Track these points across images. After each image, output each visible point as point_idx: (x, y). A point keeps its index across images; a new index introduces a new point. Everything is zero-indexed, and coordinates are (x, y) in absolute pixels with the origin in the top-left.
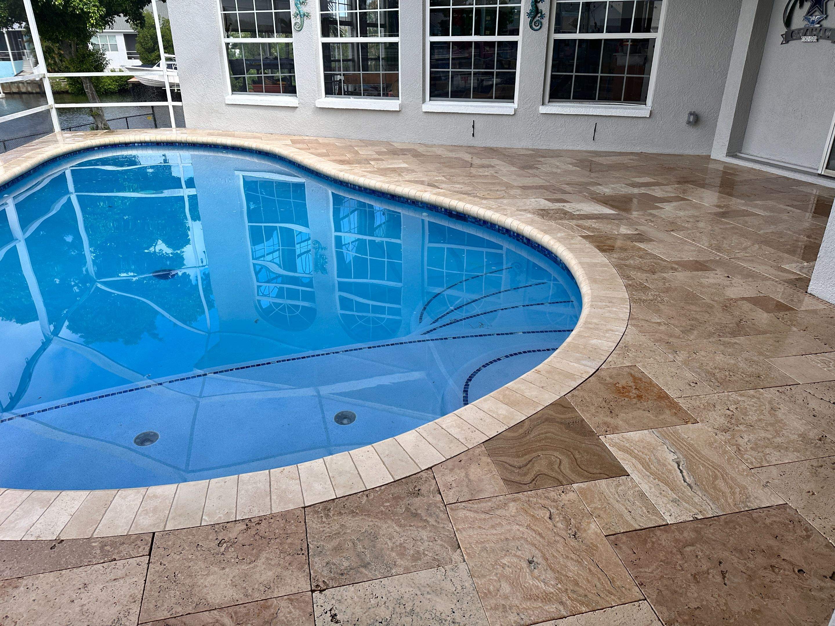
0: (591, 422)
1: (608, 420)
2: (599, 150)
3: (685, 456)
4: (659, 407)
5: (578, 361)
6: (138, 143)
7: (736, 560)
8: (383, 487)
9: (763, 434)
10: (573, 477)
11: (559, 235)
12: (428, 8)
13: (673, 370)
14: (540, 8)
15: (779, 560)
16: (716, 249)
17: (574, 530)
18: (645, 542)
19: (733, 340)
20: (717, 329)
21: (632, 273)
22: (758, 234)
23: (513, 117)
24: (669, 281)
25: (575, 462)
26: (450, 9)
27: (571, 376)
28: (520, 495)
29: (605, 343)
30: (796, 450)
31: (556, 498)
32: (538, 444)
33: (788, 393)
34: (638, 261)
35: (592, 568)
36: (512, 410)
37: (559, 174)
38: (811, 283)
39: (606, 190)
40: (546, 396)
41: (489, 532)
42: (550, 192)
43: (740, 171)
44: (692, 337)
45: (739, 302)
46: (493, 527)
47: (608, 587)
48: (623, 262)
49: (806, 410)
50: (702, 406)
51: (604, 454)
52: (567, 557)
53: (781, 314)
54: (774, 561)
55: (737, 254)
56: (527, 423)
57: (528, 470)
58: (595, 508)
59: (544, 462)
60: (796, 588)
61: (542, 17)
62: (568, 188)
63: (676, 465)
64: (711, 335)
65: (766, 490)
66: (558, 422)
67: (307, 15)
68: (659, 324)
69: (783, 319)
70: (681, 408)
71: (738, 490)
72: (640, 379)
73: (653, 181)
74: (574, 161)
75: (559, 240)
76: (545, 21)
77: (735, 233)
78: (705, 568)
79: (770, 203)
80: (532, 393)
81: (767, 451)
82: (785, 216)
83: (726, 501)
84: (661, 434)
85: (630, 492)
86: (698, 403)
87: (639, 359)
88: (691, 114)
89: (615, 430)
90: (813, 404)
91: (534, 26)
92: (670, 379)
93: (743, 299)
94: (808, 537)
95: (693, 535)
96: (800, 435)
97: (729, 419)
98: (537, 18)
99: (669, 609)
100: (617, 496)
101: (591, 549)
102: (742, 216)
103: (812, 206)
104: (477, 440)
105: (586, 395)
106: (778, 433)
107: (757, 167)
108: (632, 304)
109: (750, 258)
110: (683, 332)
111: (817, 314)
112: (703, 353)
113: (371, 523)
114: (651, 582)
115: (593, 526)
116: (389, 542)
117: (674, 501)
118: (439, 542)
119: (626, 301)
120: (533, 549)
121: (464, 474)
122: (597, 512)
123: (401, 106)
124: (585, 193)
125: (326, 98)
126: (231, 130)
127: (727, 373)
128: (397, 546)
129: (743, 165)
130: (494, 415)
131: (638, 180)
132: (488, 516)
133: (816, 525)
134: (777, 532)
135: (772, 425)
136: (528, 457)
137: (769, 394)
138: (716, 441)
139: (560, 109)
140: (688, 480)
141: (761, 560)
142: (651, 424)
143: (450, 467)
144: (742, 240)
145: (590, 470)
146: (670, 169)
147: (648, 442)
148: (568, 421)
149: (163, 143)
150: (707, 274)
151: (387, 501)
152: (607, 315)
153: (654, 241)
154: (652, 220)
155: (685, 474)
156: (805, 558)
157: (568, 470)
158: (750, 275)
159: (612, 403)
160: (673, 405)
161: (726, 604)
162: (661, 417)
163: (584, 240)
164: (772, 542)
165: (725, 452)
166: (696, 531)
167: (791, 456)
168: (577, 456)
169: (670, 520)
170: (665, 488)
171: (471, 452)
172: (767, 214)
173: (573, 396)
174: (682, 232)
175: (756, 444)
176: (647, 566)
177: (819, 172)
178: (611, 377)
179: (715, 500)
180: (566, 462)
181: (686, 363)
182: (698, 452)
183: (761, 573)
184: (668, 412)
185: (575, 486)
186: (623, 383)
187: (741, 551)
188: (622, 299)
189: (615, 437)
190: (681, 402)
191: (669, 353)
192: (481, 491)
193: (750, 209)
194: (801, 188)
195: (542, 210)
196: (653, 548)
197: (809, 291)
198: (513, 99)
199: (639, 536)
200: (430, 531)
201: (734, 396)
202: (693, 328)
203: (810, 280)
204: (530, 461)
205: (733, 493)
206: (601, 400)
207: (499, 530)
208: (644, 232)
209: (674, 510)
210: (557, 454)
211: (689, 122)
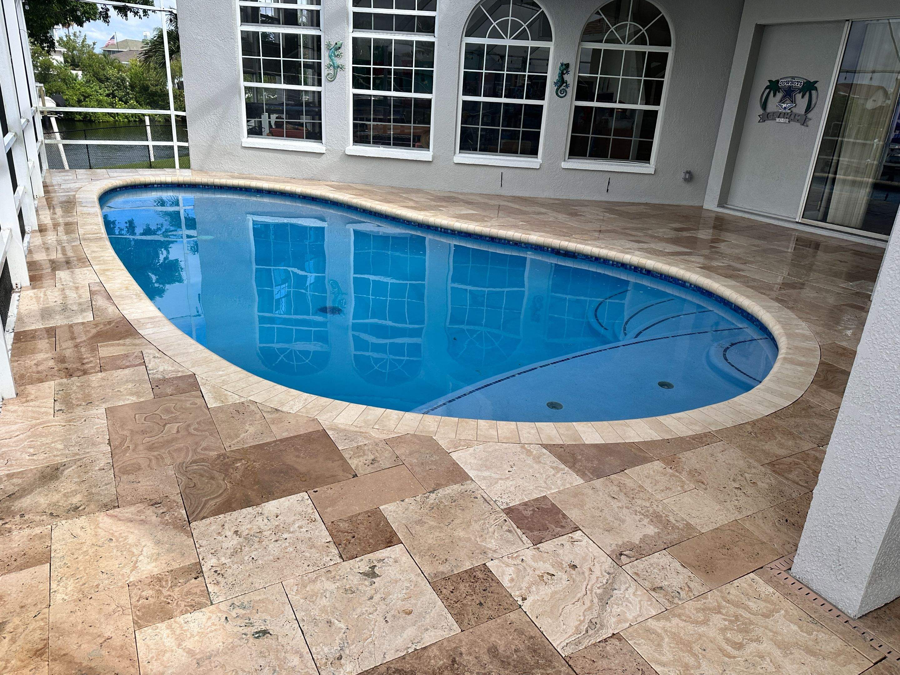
2: (614, 201)
6: (158, 184)
12: (462, 70)
14: (565, 79)
21: (763, 291)
23: (538, 171)
24: (790, 296)
26: (482, 73)
34: (755, 284)
61: (567, 86)
62: (631, 232)
67: (341, 67)
76: (569, 90)
87: (833, 339)
88: (687, 172)
91: (559, 94)
98: (563, 87)
123: (434, 157)
125: (354, 146)
126: (246, 173)
129: (733, 214)
139: (580, 165)
149: (185, 185)
177: (797, 220)
178: (831, 349)
186: (840, 351)
198: (537, 154)
211: (685, 179)
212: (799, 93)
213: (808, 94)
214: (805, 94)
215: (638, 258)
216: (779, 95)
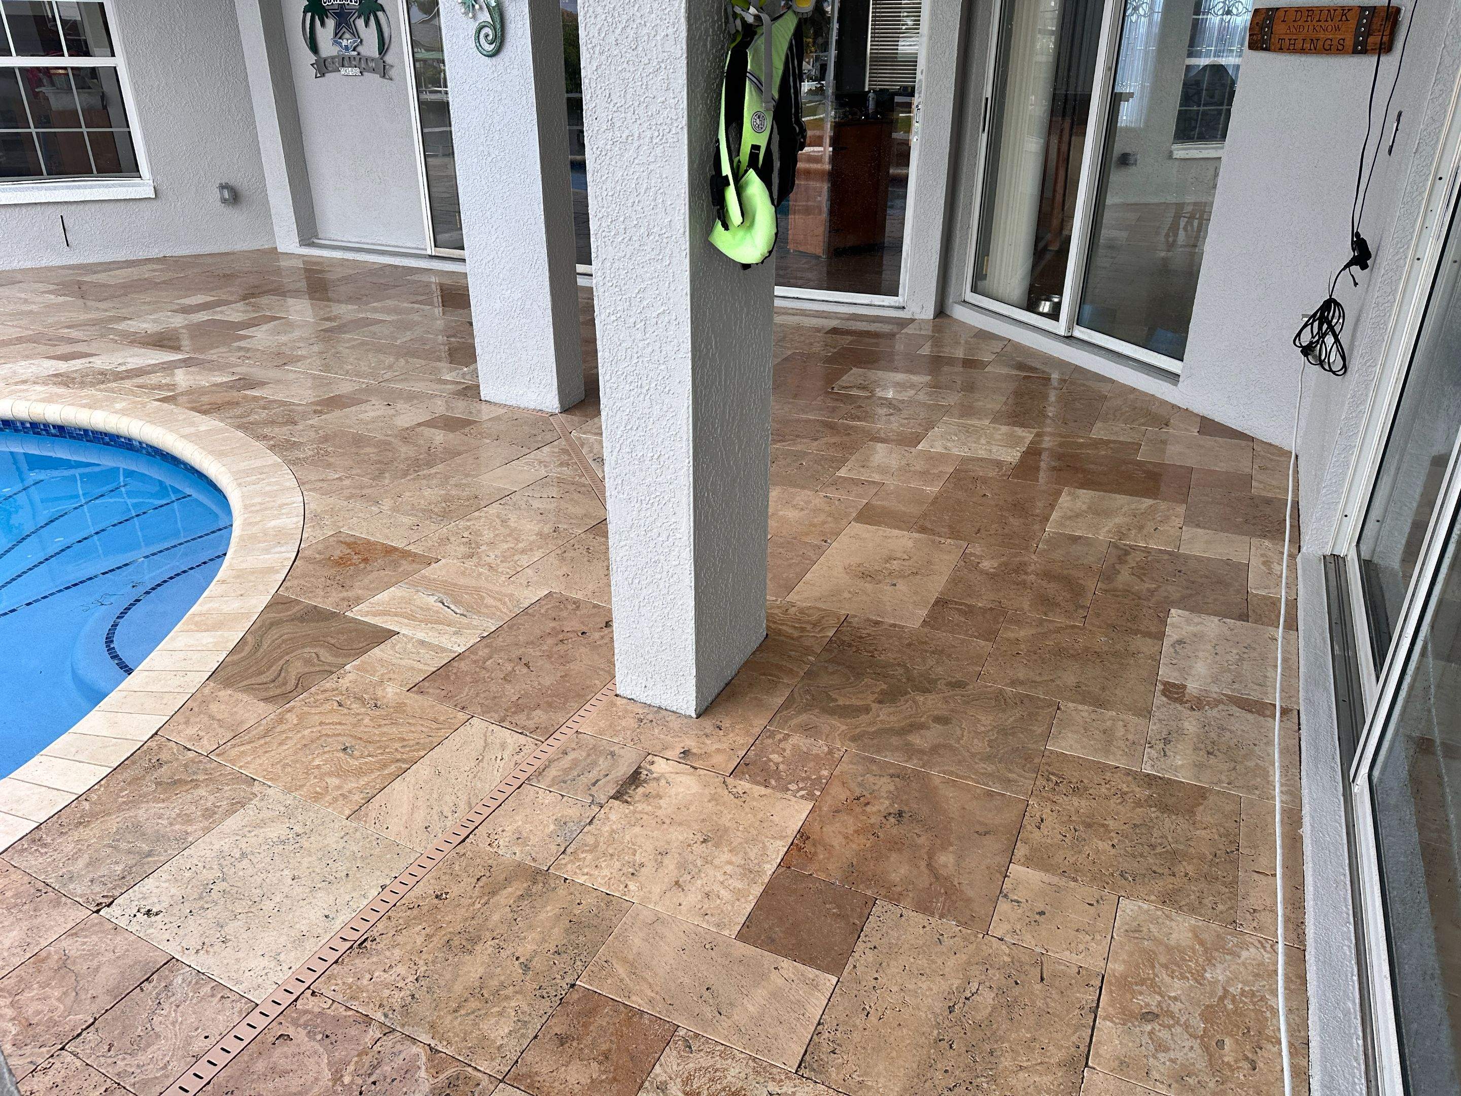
0: (327, 605)
1: (345, 594)
2: (85, 262)
3: (445, 593)
4: (393, 561)
5: (267, 551)
7: (532, 650)
8: (103, 782)
9: (506, 546)
10: (340, 660)
11: (118, 406)
13: (385, 521)
15: (564, 634)
16: (356, 375)
17: (372, 702)
18: (448, 677)
19: (433, 471)
20: (409, 465)
21: (267, 431)
22: (396, 346)
24: (321, 428)
25: (334, 649)
27: (272, 570)
28: (292, 703)
29: (288, 521)
30: (540, 547)
31: (334, 686)
32: (279, 651)
33: (510, 502)
34: (264, 414)
35: (411, 721)
36: (219, 633)
37: (38, 313)
38: (481, 388)
39: (146, 325)
40: (254, 601)
41: (280, 751)
42: (46, 344)
43: (331, 266)
44: (387, 481)
45: (417, 430)
46: (280, 744)
47: (435, 725)
48: (244, 420)
49: (533, 512)
50: (436, 544)
51: (360, 627)
52: (380, 726)
53: (467, 430)
54: (561, 637)
55: (385, 376)
56: (249, 638)
57: (285, 678)
58: (382, 675)
59: (299, 664)
60: (584, 646)
62: (74, 334)
63: (441, 605)
64: (405, 474)
65: (530, 588)
66: (287, 621)
68: (340, 479)
69: (471, 434)
70: (415, 554)
71: (507, 599)
72: (355, 543)
73: (213, 299)
74: (52, 287)
75: (123, 412)
77: (368, 350)
78: (510, 669)
79: (390, 303)
80: (233, 606)
81: (516, 558)
82: (416, 318)
83: (502, 612)
84: (410, 584)
85: (410, 646)
86: (431, 543)
87: (341, 524)
88: (222, 187)
89: (358, 600)
90: (536, 504)
92: (387, 531)
93: (419, 425)
94: (578, 607)
95: (487, 651)
96: (537, 535)
97: (468, 546)
99: (496, 712)
100: (398, 655)
101: (400, 707)
102: (365, 326)
103: (437, 300)
104: (198, 680)
105: (302, 582)
106: (517, 540)
107: (350, 256)
108: (291, 467)
109: (402, 377)
110: (373, 479)
111: (501, 419)
112: (407, 494)
113: (118, 820)
114: (471, 702)
115: (389, 690)
116: (160, 821)
117: (455, 633)
118: (226, 788)
119: (282, 466)
120: (340, 738)
121: (206, 719)
122: (387, 677)
124: (111, 337)
127: (444, 505)
128: (174, 819)
129: (328, 256)
130: (200, 648)
131: (187, 301)
132: (268, 739)
133: (579, 596)
134: (553, 615)
135: (510, 535)
136: (276, 668)
137: (493, 510)
138: (466, 569)
140: (458, 611)
141: (550, 641)
142: (394, 580)
143: (182, 720)
144: (382, 357)
145: (355, 646)
146: (228, 278)
147: (401, 597)
148: (298, 615)
150: (363, 407)
151: (122, 790)
152: (268, 488)
153: (268, 383)
154: (248, 355)
155: (453, 607)
156: (582, 623)
157: (331, 658)
158: (411, 397)
159: (338, 578)
160: (405, 554)
161: (539, 684)
162: (400, 570)
163: (166, 405)
164: (553, 624)
165: (480, 574)
166: (489, 647)
167: (538, 554)
168: (333, 642)
169: (460, 650)
170: (441, 627)
171: (198, 695)
172: (395, 318)
173: (287, 588)
174: (299, 364)
175: (504, 557)
176: (460, 693)
177: (429, 252)
178: (320, 553)
179: (491, 616)
180: (322, 652)
181: (395, 509)
182: (456, 585)
183: (555, 649)
184: (404, 562)
185: (348, 667)
186: (337, 554)
187: (532, 643)
188: (274, 465)
189: (363, 607)
190: (411, 548)
191: (371, 506)
192: (242, 722)
193: (369, 315)
194: (416, 277)
195: (55, 375)
196: (457, 677)
197: (483, 398)
199: (439, 675)
200: (207, 786)
201: (462, 524)
202: (382, 473)
203: (479, 386)
204: (281, 670)
205: (505, 603)
206: (323, 579)
207: (290, 743)
208: (247, 375)
209: (460, 640)
210: (307, 650)
211: (224, 201)
212: (359, 17)
213: (372, 18)
214: (369, 18)
215: (27, 404)
216: (331, 23)
